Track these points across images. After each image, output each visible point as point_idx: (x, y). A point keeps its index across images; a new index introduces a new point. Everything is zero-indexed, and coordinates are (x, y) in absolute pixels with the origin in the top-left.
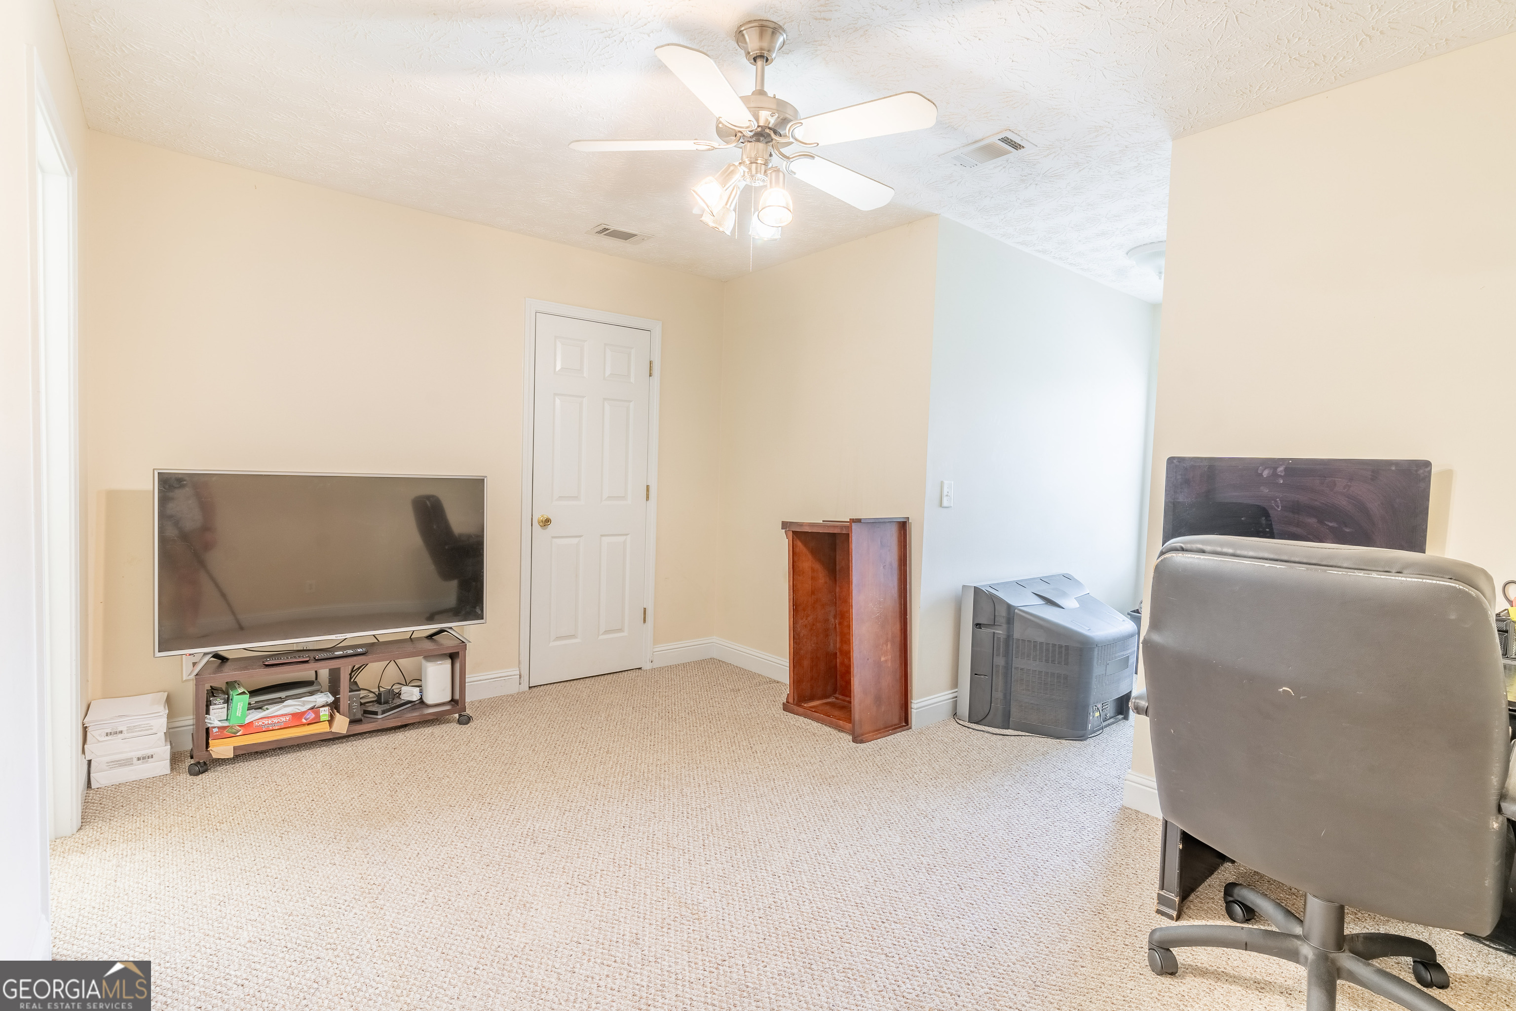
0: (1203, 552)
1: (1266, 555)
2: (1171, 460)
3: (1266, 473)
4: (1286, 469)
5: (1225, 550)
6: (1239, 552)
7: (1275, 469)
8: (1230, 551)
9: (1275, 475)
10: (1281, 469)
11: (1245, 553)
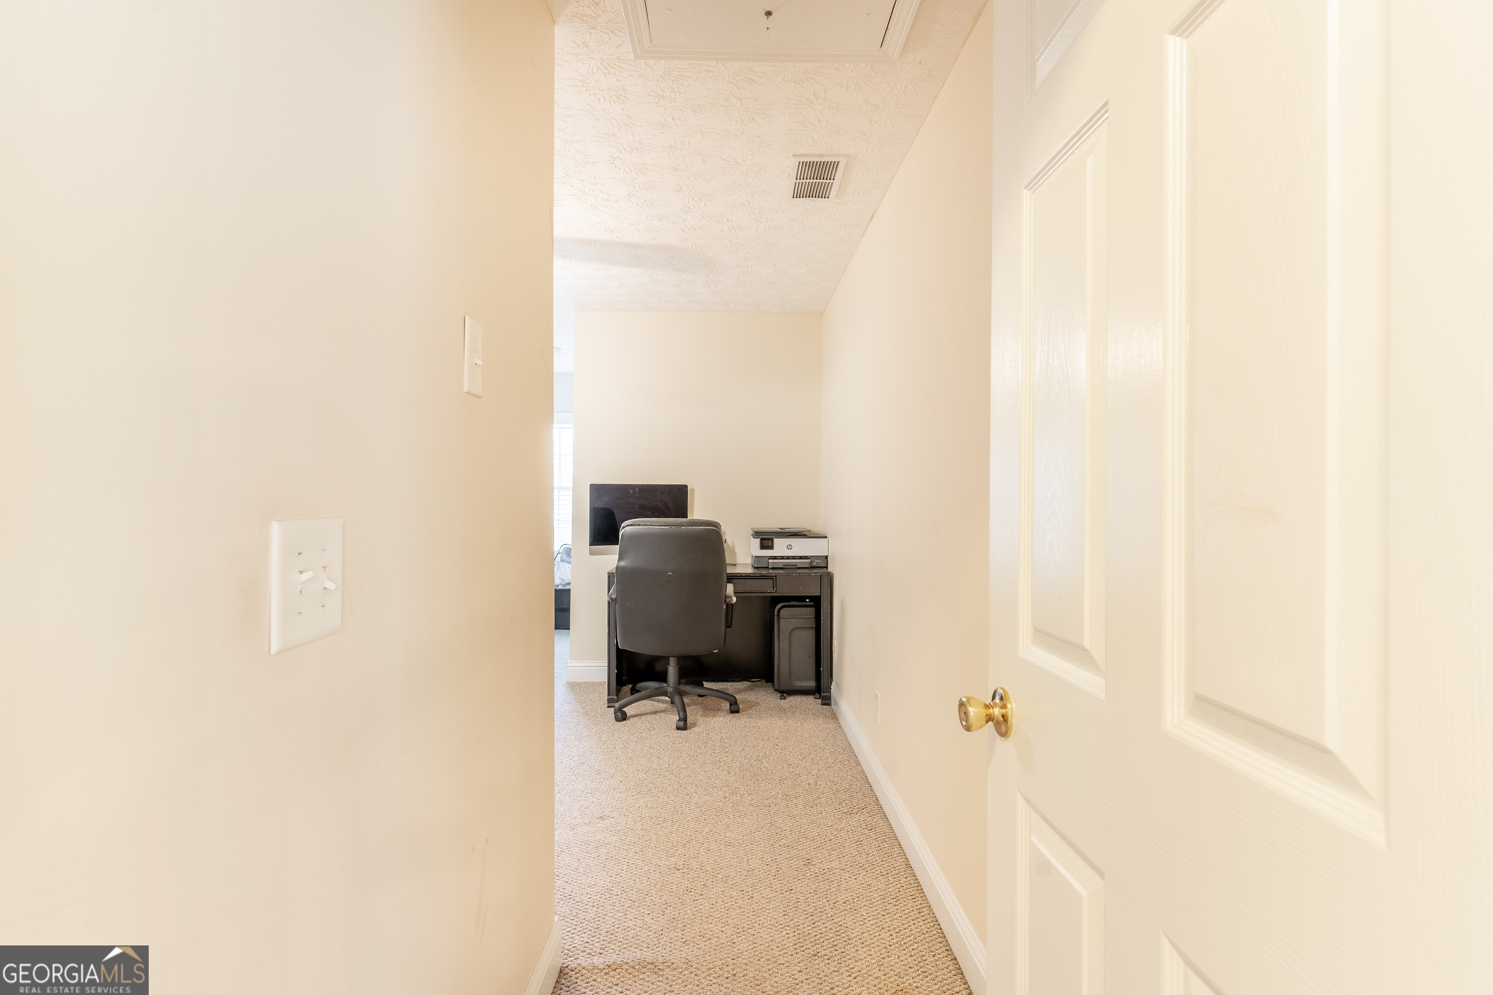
0: (639, 525)
1: (662, 524)
2: (591, 485)
3: (631, 491)
4: (639, 489)
5: (648, 524)
6: (653, 524)
7: (635, 489)
8: (650, 524)
9: (634, 492)
10: (637, 489)
11: (655, 524)
